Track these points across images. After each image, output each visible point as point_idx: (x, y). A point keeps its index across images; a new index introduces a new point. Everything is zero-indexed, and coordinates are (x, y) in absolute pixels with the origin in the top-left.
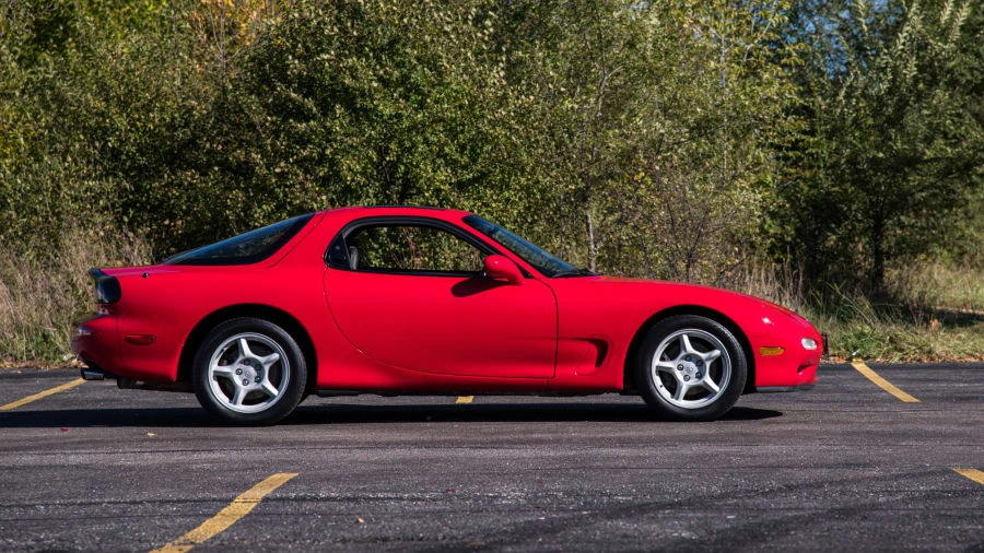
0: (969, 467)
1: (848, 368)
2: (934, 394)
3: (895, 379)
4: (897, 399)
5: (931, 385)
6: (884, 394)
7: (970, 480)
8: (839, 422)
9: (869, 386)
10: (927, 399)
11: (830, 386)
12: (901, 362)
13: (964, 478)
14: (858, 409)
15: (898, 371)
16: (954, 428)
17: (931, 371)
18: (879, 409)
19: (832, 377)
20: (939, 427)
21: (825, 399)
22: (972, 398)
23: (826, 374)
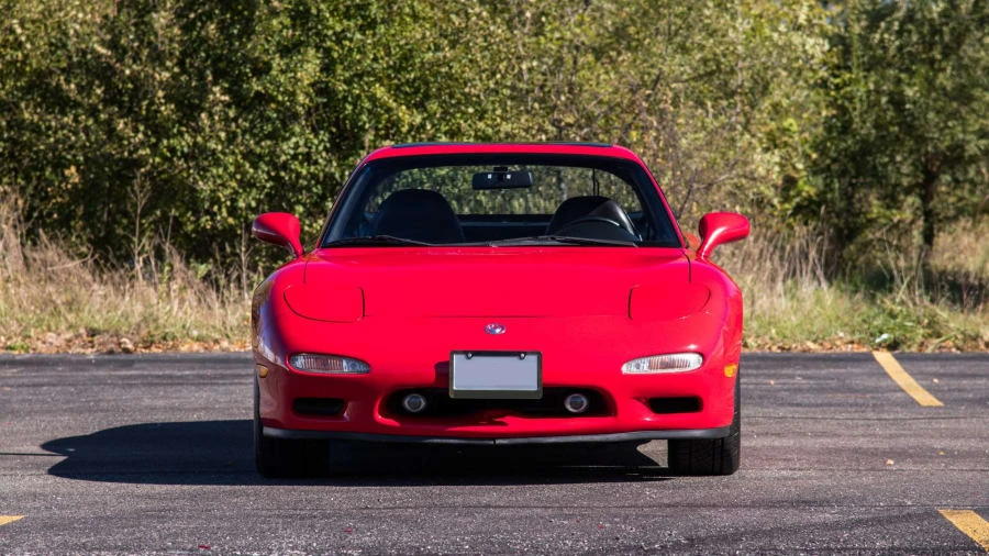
0: (964, 507)
1: (869, 358)
2: (965, 395)
3: (922, 373)
4: (912, 403)
5: (965, 382)
6: (899, 394)
7: (956, 529)
8: (823, 434)
9: (884, 383)
10: (953, 401)
11: (833, 383)
12: (937, 351)
13: (949, 525)
14: (856, 416)
15: (929, 363)
16: (973, 444)
17: (973, 363)
18: (885, 416)
19: (843, 371)
20: (953, 443)
21: (819, 402)
23: (835, 367)
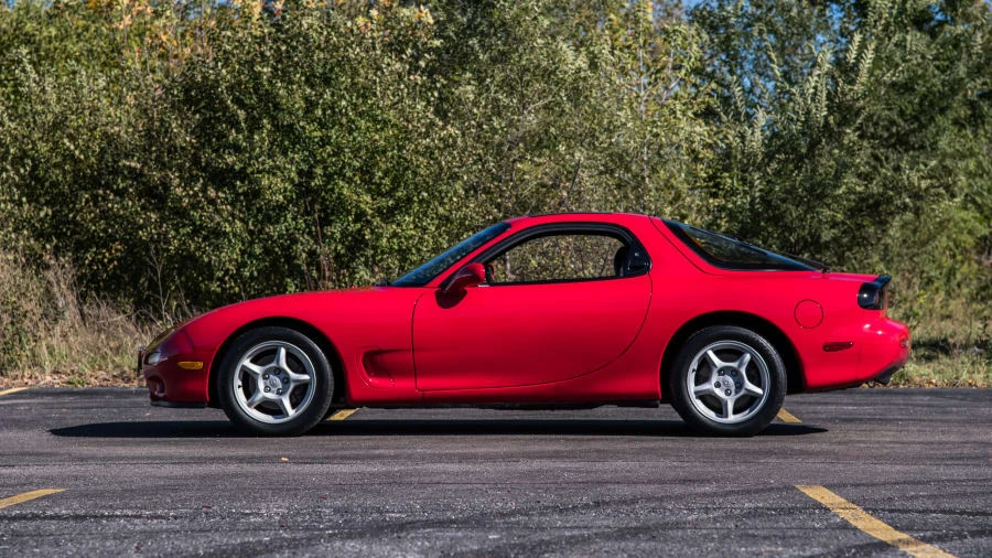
0: (816, 484)
13: (803, 495)
22: (857, 419)
